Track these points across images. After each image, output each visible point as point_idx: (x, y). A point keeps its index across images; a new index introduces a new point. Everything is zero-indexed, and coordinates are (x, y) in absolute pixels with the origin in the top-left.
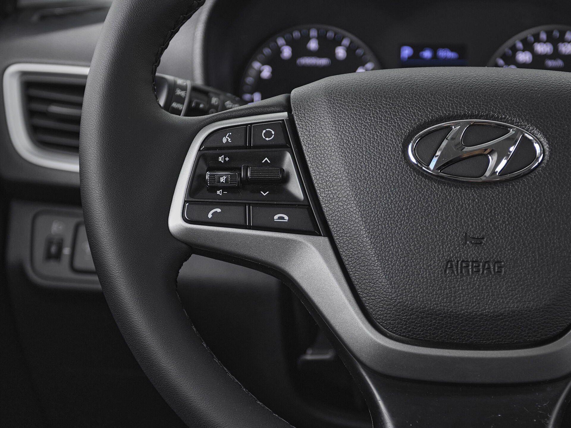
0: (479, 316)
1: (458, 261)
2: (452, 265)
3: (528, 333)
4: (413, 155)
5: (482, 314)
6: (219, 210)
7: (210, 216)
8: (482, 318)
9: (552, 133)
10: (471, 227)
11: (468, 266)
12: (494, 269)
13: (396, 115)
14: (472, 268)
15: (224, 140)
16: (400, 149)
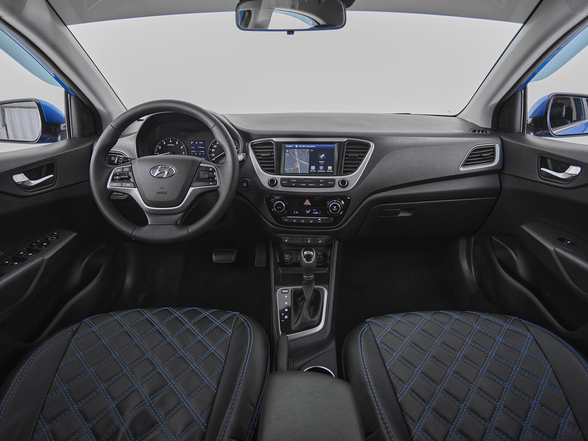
1: (159, 192)
3: (173, 205)
4: (152, 173)
5: (164, 201)
6: (116, 184)
7: (114, 185)
10: (161, 186)
11: (161, 193)
12: (166, 193)
13: (149, 165)
15: (118, 170)
16: (149, 172)
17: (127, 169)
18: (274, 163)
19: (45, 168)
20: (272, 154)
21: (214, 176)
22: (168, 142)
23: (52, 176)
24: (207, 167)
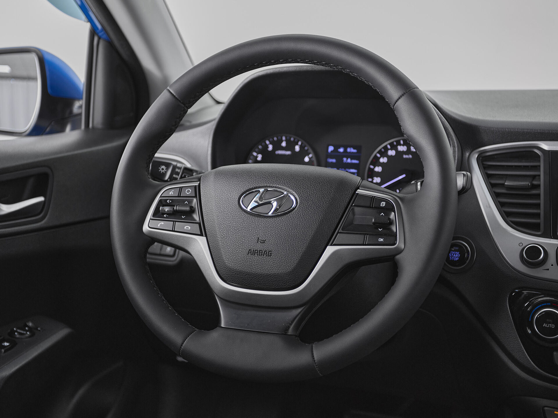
0: (261, 275)
1: (253, 250)
2: (251, 251)
3: (282, 284)
4: (242, 203)
5: (261, 274)
6: (163, 223)
7: (159, 225)
8: (262, 276)
9: (301, 195)
10: (261, 235)
11: (258, 252)
12: (268, 254)
13: (238, 185)
14: (259, 253)
15: (170, 193)
16: (237, 200)
17: (188, 192)
18: (538, 206)
19: (31, 182)
20: (535, 183)
21: (391, 223)
22: (277, 146)
23: (41, 199)
24: (373, 198)
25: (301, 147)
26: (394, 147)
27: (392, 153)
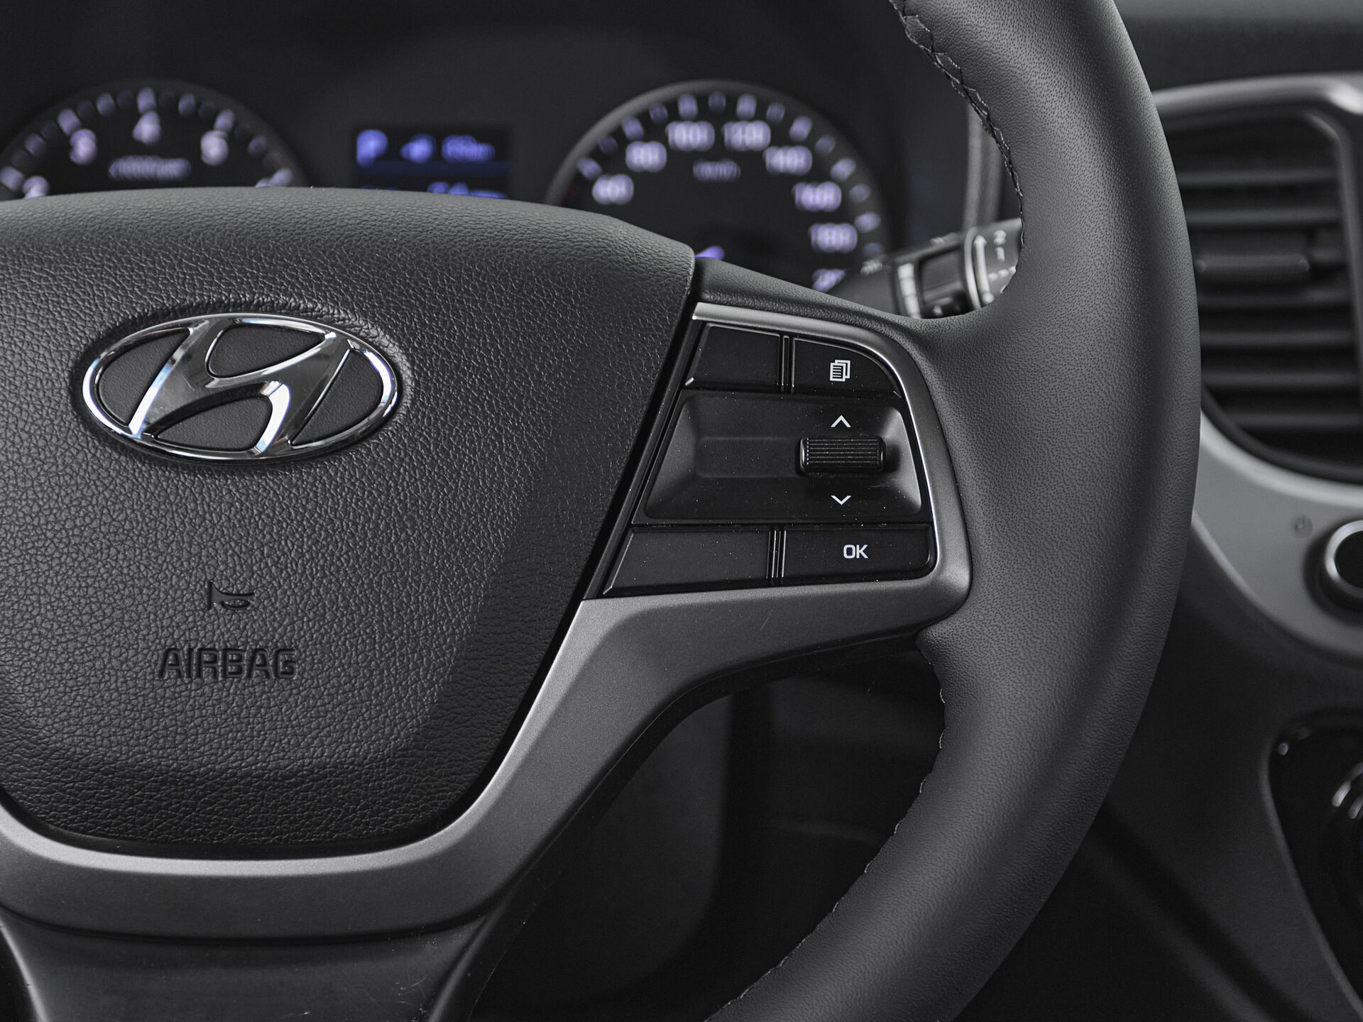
0: (242, 778)
1: (190, 650)
2: (176, 657)
3: (363, 816)
4: (94, 397)
5: (247, 775)
8: (250, 784)
9: (420, 343)
10: (222, 567)
11: (215, 660)
12: (276, 665)
14: (224, 666)
16: (63, 384)
21: (892, 462)
22: (116, 138)
25: (234, 140)
26: (654, 131)
27: (646, 156)
